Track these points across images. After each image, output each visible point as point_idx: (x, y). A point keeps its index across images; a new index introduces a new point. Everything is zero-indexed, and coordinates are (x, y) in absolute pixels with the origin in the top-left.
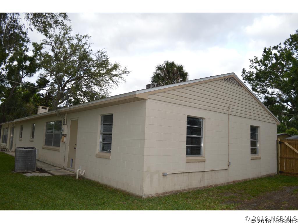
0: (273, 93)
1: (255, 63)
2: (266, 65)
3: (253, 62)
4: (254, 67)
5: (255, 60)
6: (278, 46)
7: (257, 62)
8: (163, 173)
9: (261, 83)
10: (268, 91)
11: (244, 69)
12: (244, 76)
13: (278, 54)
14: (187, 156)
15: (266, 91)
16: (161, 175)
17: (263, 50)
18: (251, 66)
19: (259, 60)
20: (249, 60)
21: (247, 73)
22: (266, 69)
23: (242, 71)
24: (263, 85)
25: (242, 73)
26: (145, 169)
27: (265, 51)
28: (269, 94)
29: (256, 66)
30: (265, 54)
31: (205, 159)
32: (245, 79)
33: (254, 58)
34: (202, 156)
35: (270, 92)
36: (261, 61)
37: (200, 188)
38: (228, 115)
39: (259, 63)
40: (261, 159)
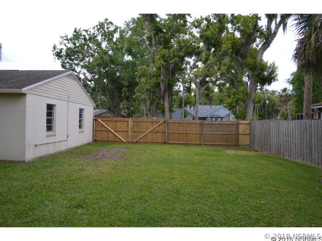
0: (80, 72)
1: (65, 40)
2: (75, 44)
3: (63, 38)
4: (63, 44)
5: (65, 37)
6: (88, 30)
7: (67, 40)
8: (35, 145)
9: (70, 62)
10: (76, 70)
11: (55, 45)
12: (55, 52)
13: (87, 37)
14: (47, 132)
15: (75, 69)
16: (34, 146)
17: (74, 30)
18: (61, 43)
19: (69, 38)
20: (60, 36)
21: (57, 49)
22: (75, 48)
23: (53, 46)
24: (72, 64)
25: (53, 49)
26: (26, 143)
27: (75, 31)
28: (77, 73)
29: (65, 44)
30: (75, 34)
31: (56, 134)
32: (55, 55)
33: (64, 35)
34: (53, 132)
35: (78, 71)
36: (71, 40)
37: (53, 153)
38: (67, 102)
39: (68, 41)
40: (85, 132)
